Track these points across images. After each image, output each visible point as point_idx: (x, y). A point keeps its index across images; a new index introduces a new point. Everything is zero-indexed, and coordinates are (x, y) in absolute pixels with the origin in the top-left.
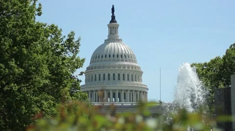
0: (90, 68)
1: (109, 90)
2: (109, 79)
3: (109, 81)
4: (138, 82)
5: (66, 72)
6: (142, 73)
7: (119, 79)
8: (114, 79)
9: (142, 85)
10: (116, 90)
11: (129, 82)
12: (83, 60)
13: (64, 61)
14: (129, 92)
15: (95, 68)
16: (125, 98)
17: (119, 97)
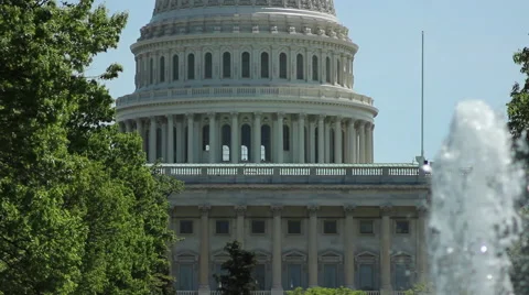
0: (154, 29)
1: (227, 116)
2: (227, 74)
3: (227, 81)
4: (337, 86)
5: (52, 66)
6: (353, 50)
7: (265, 74)
8: (246, 74)
9: (351, 96)
10: (253, 115)
11: (301, 86)
12: (120, 21)
13: (45, 26)
14: (302, 122)
15: (174, 32)
16: (287, 147)
17: (266, 140)
